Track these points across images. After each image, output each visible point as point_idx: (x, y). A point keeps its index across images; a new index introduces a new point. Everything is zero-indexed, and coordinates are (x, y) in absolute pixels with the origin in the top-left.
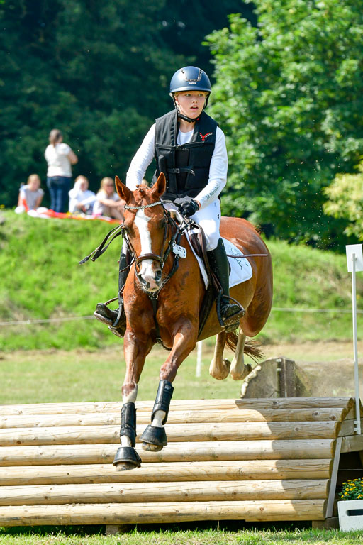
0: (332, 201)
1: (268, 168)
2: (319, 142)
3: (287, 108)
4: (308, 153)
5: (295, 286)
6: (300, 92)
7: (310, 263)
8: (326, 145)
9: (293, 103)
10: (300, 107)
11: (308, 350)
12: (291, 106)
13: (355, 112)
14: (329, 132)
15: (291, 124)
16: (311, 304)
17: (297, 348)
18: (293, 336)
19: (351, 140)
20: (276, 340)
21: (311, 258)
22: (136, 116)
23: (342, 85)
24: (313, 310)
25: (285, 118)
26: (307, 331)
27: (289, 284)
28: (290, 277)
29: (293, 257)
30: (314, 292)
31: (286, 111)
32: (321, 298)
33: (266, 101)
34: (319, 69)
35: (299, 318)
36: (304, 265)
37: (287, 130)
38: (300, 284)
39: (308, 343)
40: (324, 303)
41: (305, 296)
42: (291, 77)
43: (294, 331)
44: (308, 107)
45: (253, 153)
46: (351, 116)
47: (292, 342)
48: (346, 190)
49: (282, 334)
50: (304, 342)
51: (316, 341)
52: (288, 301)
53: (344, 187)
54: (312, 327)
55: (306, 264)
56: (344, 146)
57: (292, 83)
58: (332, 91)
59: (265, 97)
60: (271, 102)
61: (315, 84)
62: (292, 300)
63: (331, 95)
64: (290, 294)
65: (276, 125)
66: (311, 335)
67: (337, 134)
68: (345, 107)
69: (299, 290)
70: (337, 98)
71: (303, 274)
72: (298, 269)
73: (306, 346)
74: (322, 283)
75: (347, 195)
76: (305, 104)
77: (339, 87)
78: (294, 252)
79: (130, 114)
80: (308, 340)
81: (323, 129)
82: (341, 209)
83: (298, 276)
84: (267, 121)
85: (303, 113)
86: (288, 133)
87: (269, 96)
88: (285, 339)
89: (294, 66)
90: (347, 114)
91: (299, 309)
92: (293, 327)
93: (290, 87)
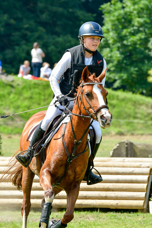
1: (125, 61)
2: (147, 51)
3: (134, 37)
4: (142, 56)
5: (134, 111)
6: (140, 30)
7: (141, 102)
8: (150, 53)
10: (140, 37)
11: (139, 138)
12: (136, 36)
14: (151, 47)
15: (135, 44)
16: (141, 119)
17: (135, 137)
18: (133, 132)
20: (126, 133)
21: (142, 100)
24: (142, 121)
25: (133, 41)
26: (139, 130)
27: (132, 111)
28: (132, 108)
29: (134, 99)
30: (142, 114)
32: (146, 117)
33: (125, 34)
34: (148, 21)
35: (136, 125)
38: (137, 110)
40: (147, 119)
41: (139, 115)
42: (136, 24)
43: (134, 130)
44: (143, 37)
45: (119, 55)
47: (132, 134)
49: (128, 131)
51: (142, 135)
54: (141, 129)
55: (139, 102)
57: (136, 26)
59: (125, 32)
60: (127, 34)
61: (146, 27)
62: (133, 117)
64: (132, 115)
65: (129, 44)
66: (140, 132)
69: (136, 113)
71: (138, 107)
72: (136, 104)
73: (139, 136)
74: (146, 111)
78: (135, 97)
80: (139, 134)
81: (148, 46)
83: (136, 107)
84: (125, 42)
85: (141, 39)
86: (134, 47)
87: (127, 32)
88: (130, 133)
89: (138, 19)
91: (136, 121)
92: (133, 128)
93: (135, 28)
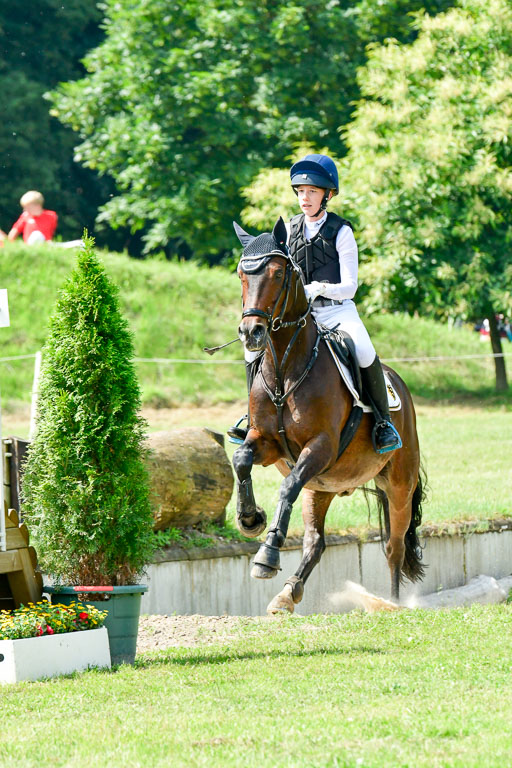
0: (254, 206)
1: (178, 157)
2: (249, 122)
3: (203, 74)
4: (234, 139)
5: (205, 325)
6: (224, 51)
7: (227, 293)
8: (259, 126)
9: (212, 67)
10: (223, 73)
11: (219, 414)
12: (211, 71)
13: (298, 80)
14: (263, 108)
15: (209, 97)
16: (226, 351)
17: (205, 411)
18: (199, 395)
19: (293, 119)
20: (175, 401)
21: (228, 286)
22: (23, 80)
23: (282, 42)
24: (229, 359)
25: (202, 88)
26: (220, 388)
27: (197, 323)
28: (199, 313)
29: (202, 285)
31: (202, 78)
33: (176, 63)
34: (249, 18)
35: (210, 371)
36: (218, 296)
37: (204, 105)
38: (213, 322)
39: (221, 404)
41: (220, 340)
42: (210, 32)
43: (202, 388)
44: (233, 73)
45: (156, 137)
46: (292, 86)
47: (198, 404)
48: (274, 190)
49: (185, 393)
50: (215, 404)
51: (230, 402)
52: (195, 346)
53: (272, 187)
54: (229, 384)
55: (221, 295)
56: (282, 127)
57: (211, 38)
58: (267, 50)
59: (174, 57)
60: (182, 65)
61: (244, 41)
62: (200, 345)
63: (266, 56)
64: (198, 338)
65: (190, 97)
67: (275, 111)
68: (286, 72)
69: (211, 331)
70: (274, 61)
71: (217, 309)
72: (212, 300)
73: (216, 410)
75: (275, 198)
76: (229, 69)
77: (277, 44)
78: (205, 278)
79: (16, 79)
80: (221, 400)
81: (253, 103)
82: (266, 218)
83: (209, 311)
84: (176, 91)
85: (226, 82)
86: (205, 110)
87: (179, 56)
88: (189, 399)
89: (215, 13)
90: (287, 83)
91: (208, 359)
92: (200, 382)
93: (208, 44)
